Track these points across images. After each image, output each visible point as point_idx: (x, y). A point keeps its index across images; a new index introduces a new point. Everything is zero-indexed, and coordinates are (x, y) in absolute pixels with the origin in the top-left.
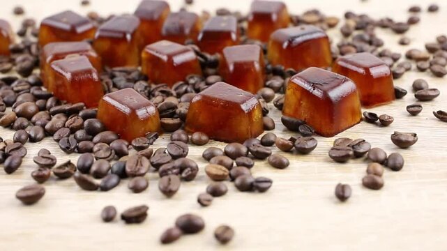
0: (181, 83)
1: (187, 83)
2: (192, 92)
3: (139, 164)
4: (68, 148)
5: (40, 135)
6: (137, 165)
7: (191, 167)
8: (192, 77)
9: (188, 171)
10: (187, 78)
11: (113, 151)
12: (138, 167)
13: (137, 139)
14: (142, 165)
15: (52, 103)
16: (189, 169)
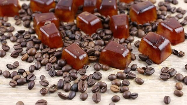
0: (95, 34)
1: (97, 33)
2: (100, 39)
3: (83, 86)
4: (52, 75)
5: (40, 66)
6: (82, 87)
7: (104, 86)
8: (99, 30)
9: (103, 89)
10: (97, 31)
11: (71, 78)
12: (83, 88)
13: (81, 69)
14: (84, 87)
15: (42, 47)
16: (103, 87)
